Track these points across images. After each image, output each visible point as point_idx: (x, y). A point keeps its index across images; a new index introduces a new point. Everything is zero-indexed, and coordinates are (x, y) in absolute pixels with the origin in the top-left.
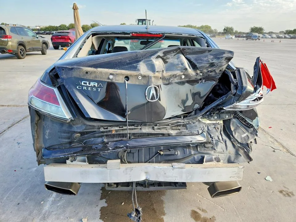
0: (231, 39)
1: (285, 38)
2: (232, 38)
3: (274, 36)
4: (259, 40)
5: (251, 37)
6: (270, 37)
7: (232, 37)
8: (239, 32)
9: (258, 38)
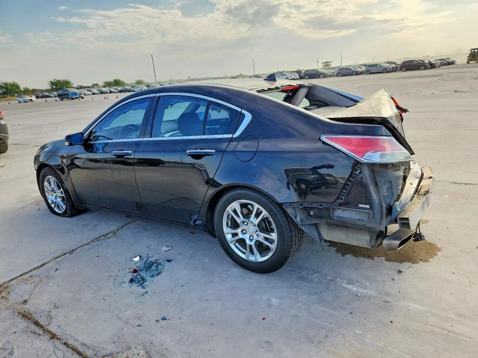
0: (30, 103)
1: (111, 92)
2: (31, 100)
3: (95, 91)
4: (82, 98)
5: (68, 94)
6: (90, 93)
7: (31, 98)
8: (31, 89)
9: (80, 97)
